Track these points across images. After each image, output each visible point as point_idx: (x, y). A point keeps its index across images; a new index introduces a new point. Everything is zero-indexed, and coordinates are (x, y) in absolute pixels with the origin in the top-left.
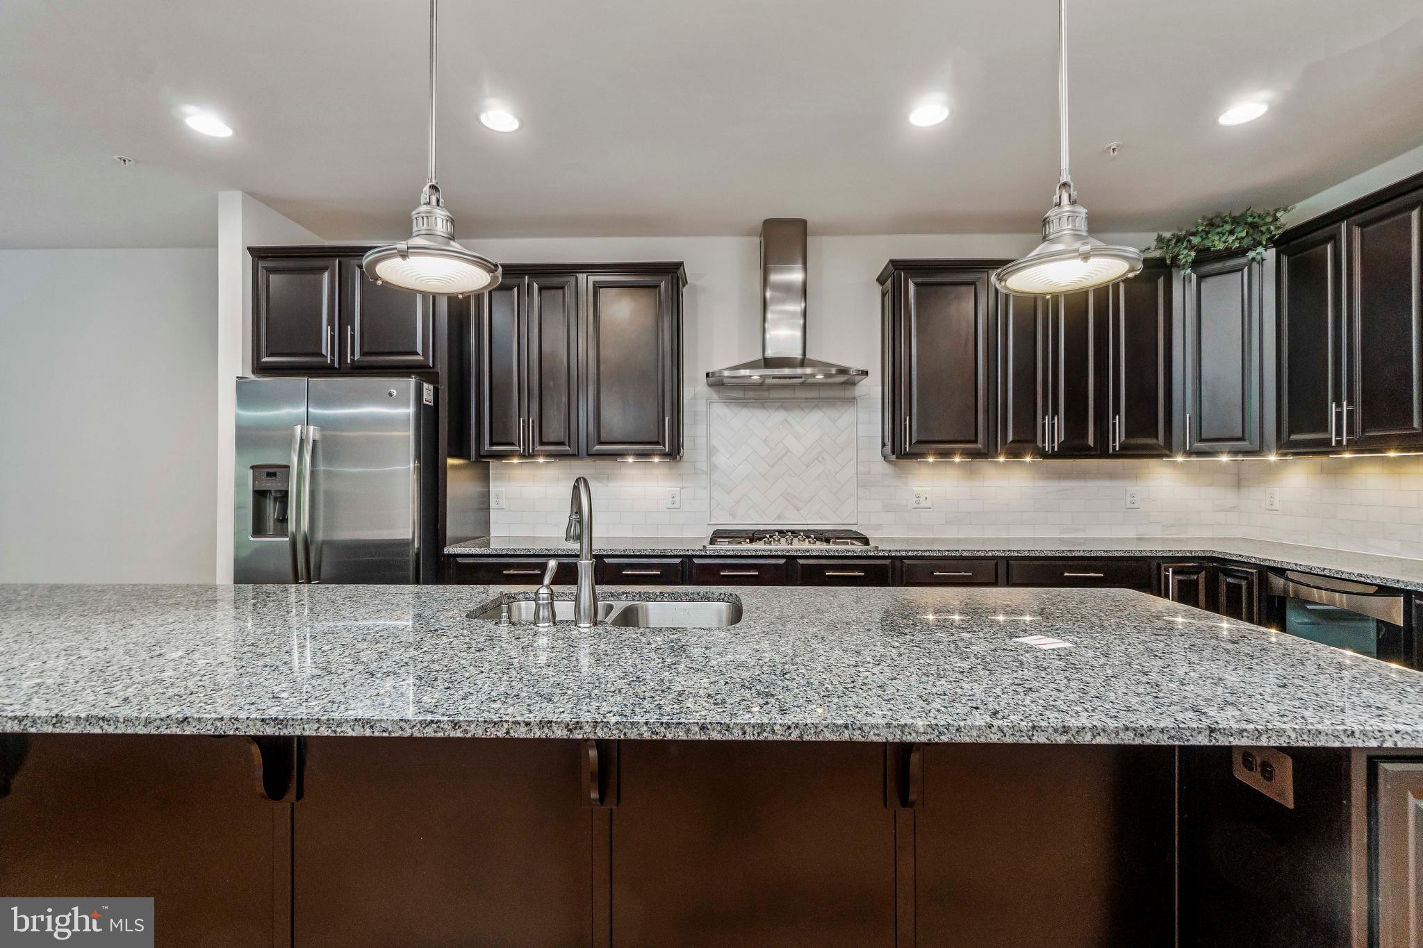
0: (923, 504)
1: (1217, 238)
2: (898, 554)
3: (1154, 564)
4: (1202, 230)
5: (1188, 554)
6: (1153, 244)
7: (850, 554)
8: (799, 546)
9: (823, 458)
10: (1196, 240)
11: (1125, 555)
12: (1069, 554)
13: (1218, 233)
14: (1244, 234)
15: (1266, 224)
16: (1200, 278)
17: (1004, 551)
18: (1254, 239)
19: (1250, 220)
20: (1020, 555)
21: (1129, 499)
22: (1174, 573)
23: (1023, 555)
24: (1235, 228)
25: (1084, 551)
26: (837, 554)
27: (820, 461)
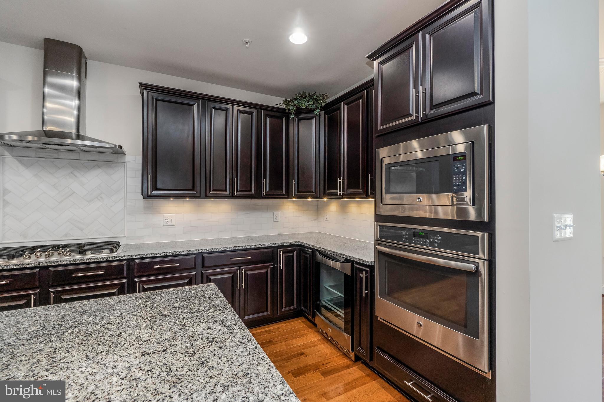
0: (170, 223)
1: (303, 103)
2: (130, 257)
3: (276, 250)
4: (298, 98)
5: (289, 244)
6: (282, 102)
7: (93, 261)
8: (56, 258)
9: (101, 198)
10: (296, 102)
11: (262, 246)
12: (234, 249)
13: (304, 101)
14: (312, 103)
15: (320, 100)
16: (299, 120)
17: (199, 250)
18: (316, 106)
19: (315, 97)
20: (208, 251)
21: (275, 217)
22: (283, 253)
23: (209, 251)
24: (310, 99)
25: (242, 246)
26: (82, 262)
27: (99, 200)
